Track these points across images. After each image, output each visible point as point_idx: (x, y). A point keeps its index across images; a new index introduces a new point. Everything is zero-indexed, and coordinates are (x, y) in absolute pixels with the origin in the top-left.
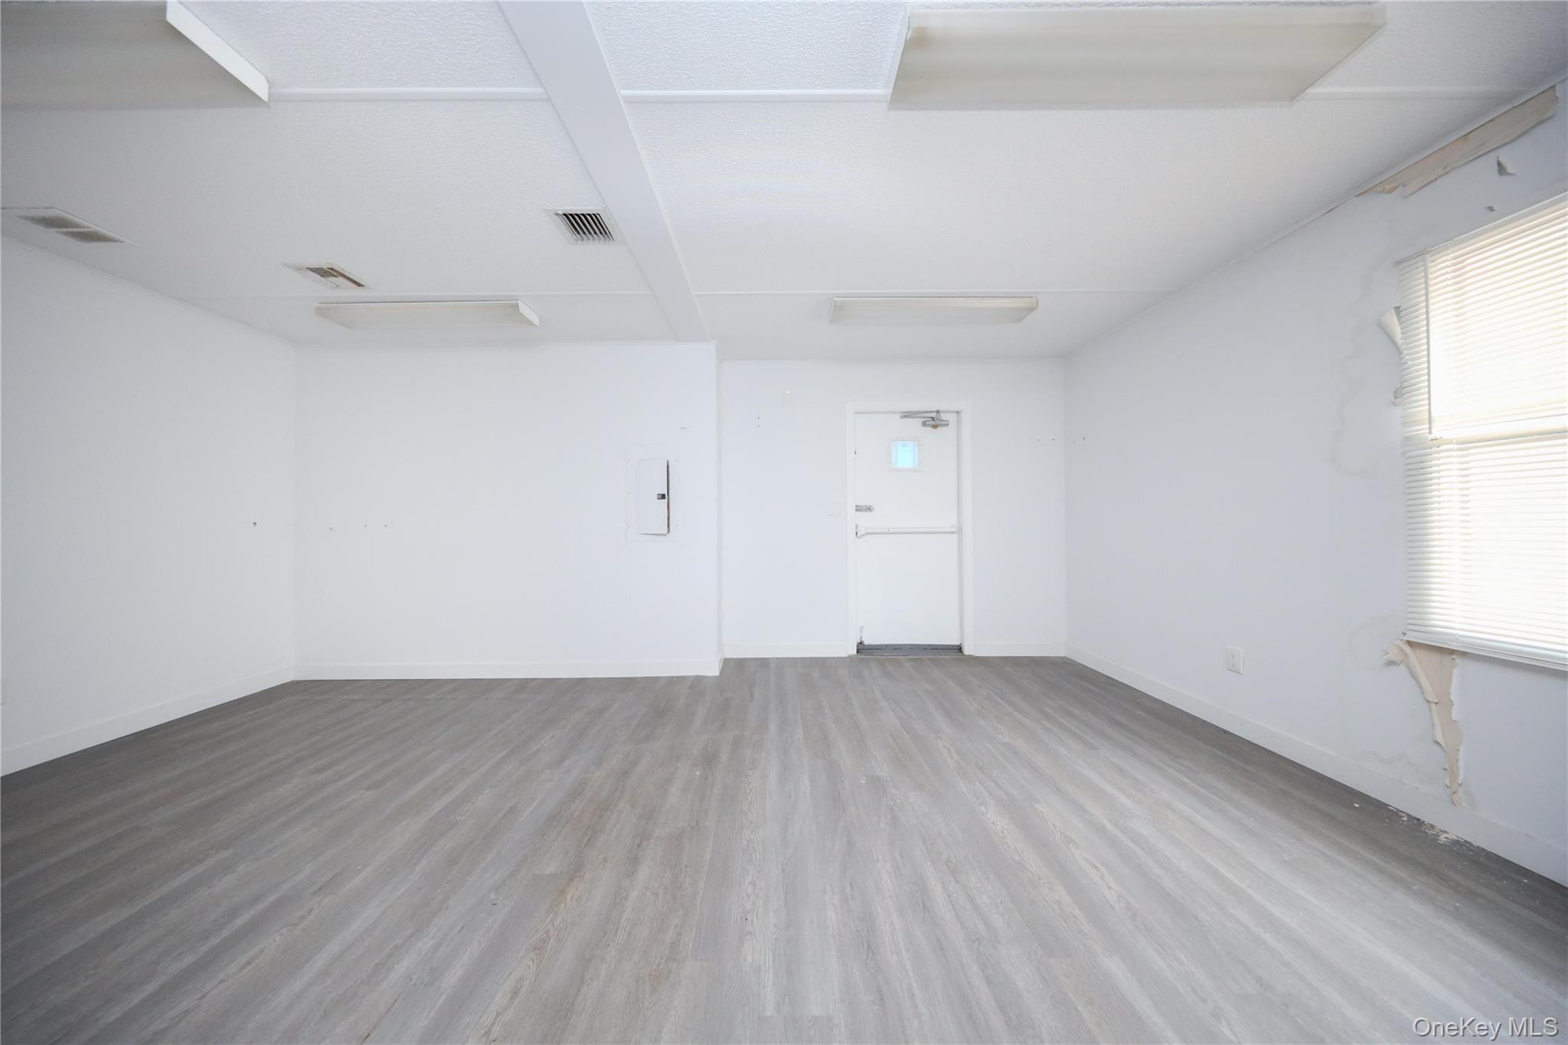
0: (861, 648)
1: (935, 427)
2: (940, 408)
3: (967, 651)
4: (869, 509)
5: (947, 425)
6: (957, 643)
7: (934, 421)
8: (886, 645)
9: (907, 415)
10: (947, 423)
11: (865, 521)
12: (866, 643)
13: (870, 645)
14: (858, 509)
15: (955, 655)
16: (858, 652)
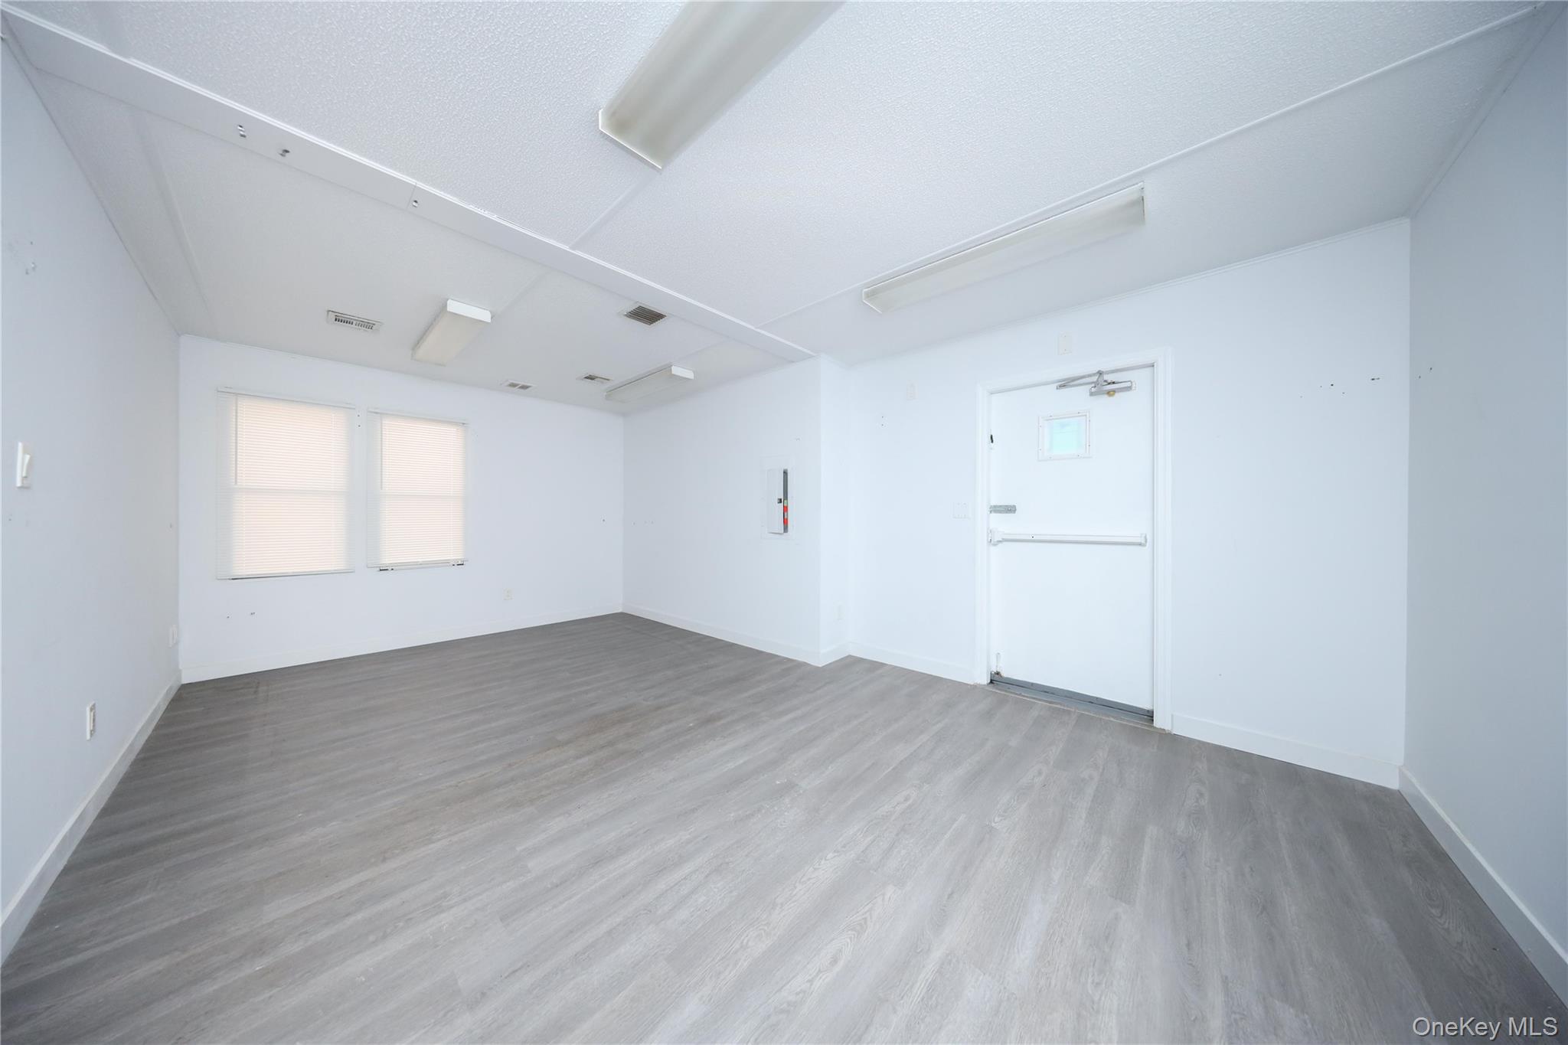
0: (996, 679)
1: (1110, 393)
2: (1103, 368)
3: (1158, 723)
4: (1010, 510)
5: (1129, 388)
6: (1147, 706)
7: (1104, 385)
8: (1032, 684)
9: (1064, 384)
10: (1128, 384)
11: (1002, 525)
12: (1004, 674)
13: (1007, 678)
14: (996, 509)
15: (1141, 725)
16: (992, 682)
